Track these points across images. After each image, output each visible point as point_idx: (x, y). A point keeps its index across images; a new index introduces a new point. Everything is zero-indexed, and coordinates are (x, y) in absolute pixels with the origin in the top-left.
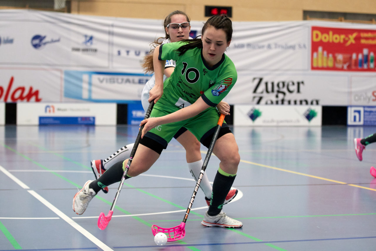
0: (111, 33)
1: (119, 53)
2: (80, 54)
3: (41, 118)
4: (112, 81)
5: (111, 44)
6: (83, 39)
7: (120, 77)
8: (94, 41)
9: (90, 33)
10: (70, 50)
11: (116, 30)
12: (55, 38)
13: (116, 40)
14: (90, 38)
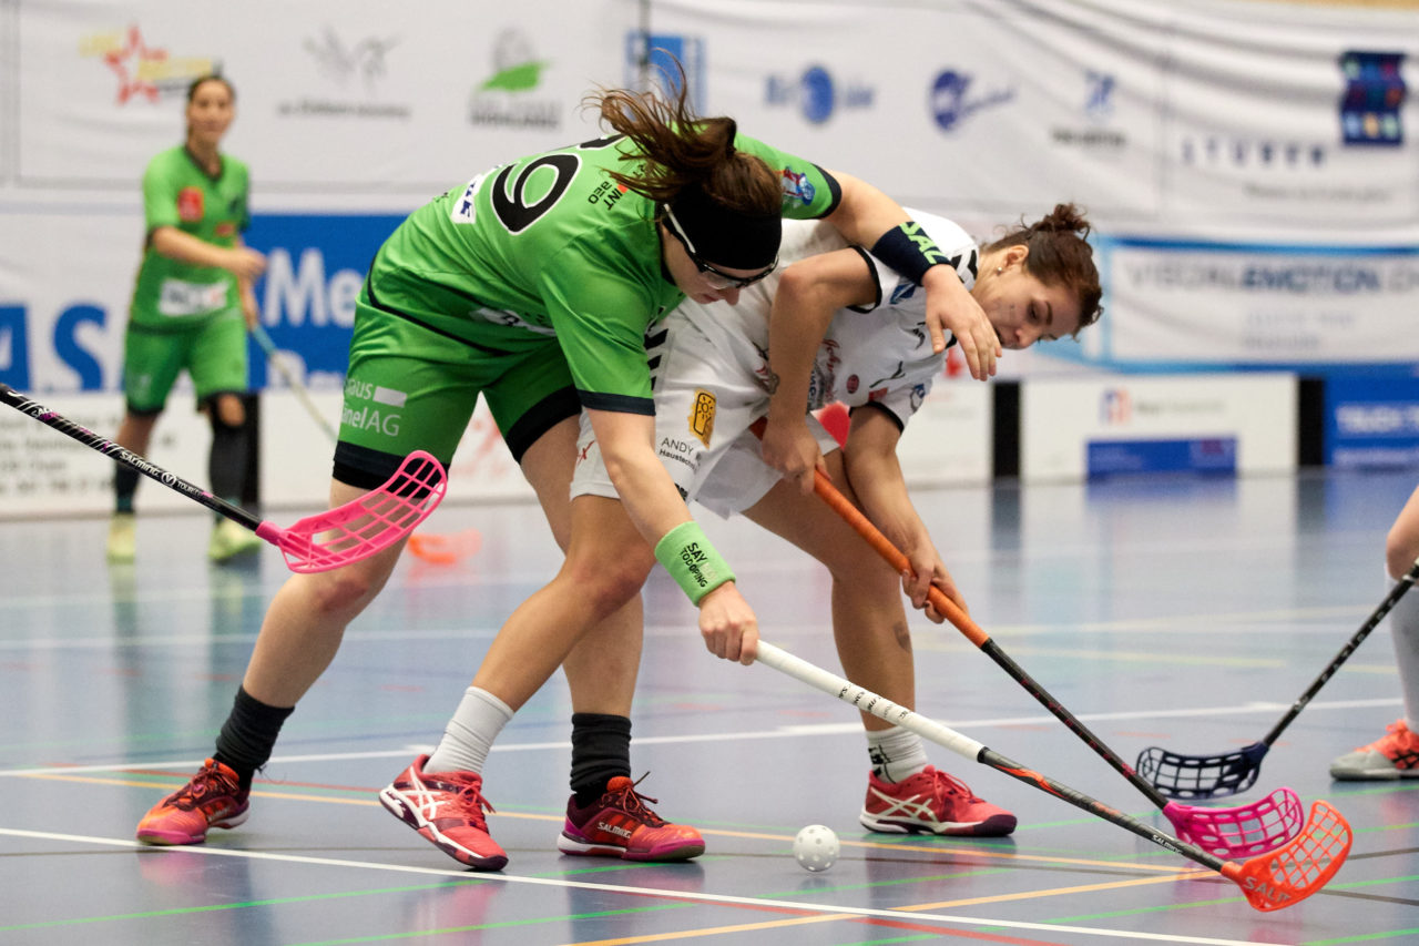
0: (1166, 64)
1: (1188, 153)
2: (1071, 156)
3: (1095, 448)
5: (1165, 110)
6: (1079, 92)
8: (1116, 99)
9: (1105, 62)
10: (1041, 136)
12: (1001, 85)
13: (1186, 94)
14: (1105, 86)
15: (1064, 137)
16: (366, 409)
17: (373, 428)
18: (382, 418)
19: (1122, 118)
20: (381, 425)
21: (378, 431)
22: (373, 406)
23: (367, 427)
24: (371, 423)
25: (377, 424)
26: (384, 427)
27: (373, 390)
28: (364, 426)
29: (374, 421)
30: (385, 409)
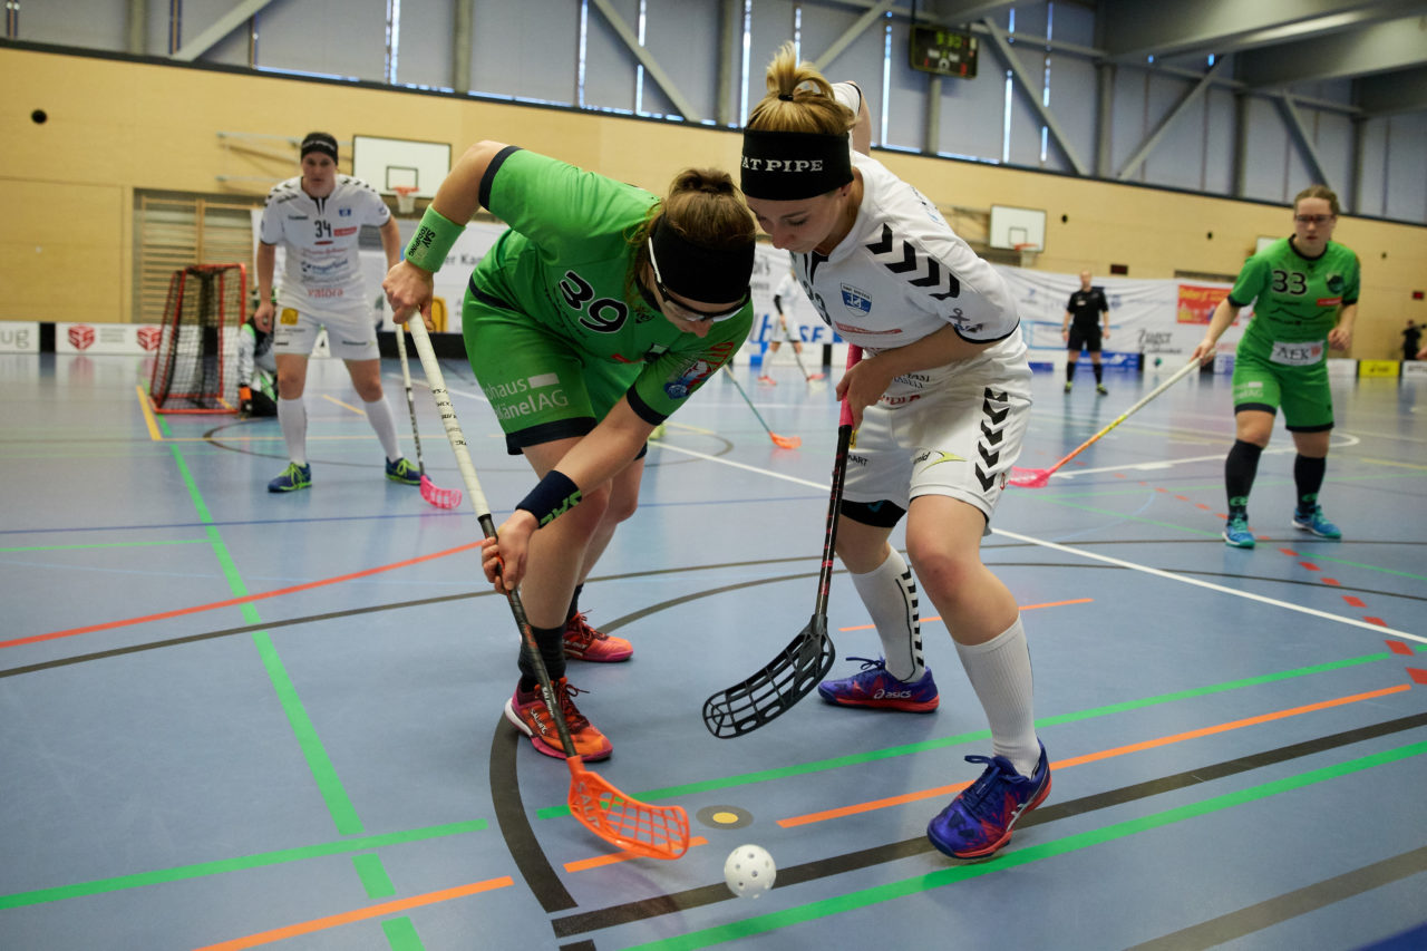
0: (1048, 287)
4: (1046, 330)
5: (1047, 297)
6: (1027, 292)
7: (1053, 327)
9: (1033, 286)
11: (1052, 285)
13: (1052, 293)
14: (1033, 292)
15: (1023, 301)
16: (530, 397)
17: (546, 407)
18: (549, 397)
19: (1037, 298)
20: (551, 401)
21: (551, 405)
22: (535, 392)
23: (541, 408)
24: (541, 404)
25: (548, 402)
26: (554, 401)
27: (526, 382)
28: (537, 407)
29: (543, 400)
30: (547, 390)
